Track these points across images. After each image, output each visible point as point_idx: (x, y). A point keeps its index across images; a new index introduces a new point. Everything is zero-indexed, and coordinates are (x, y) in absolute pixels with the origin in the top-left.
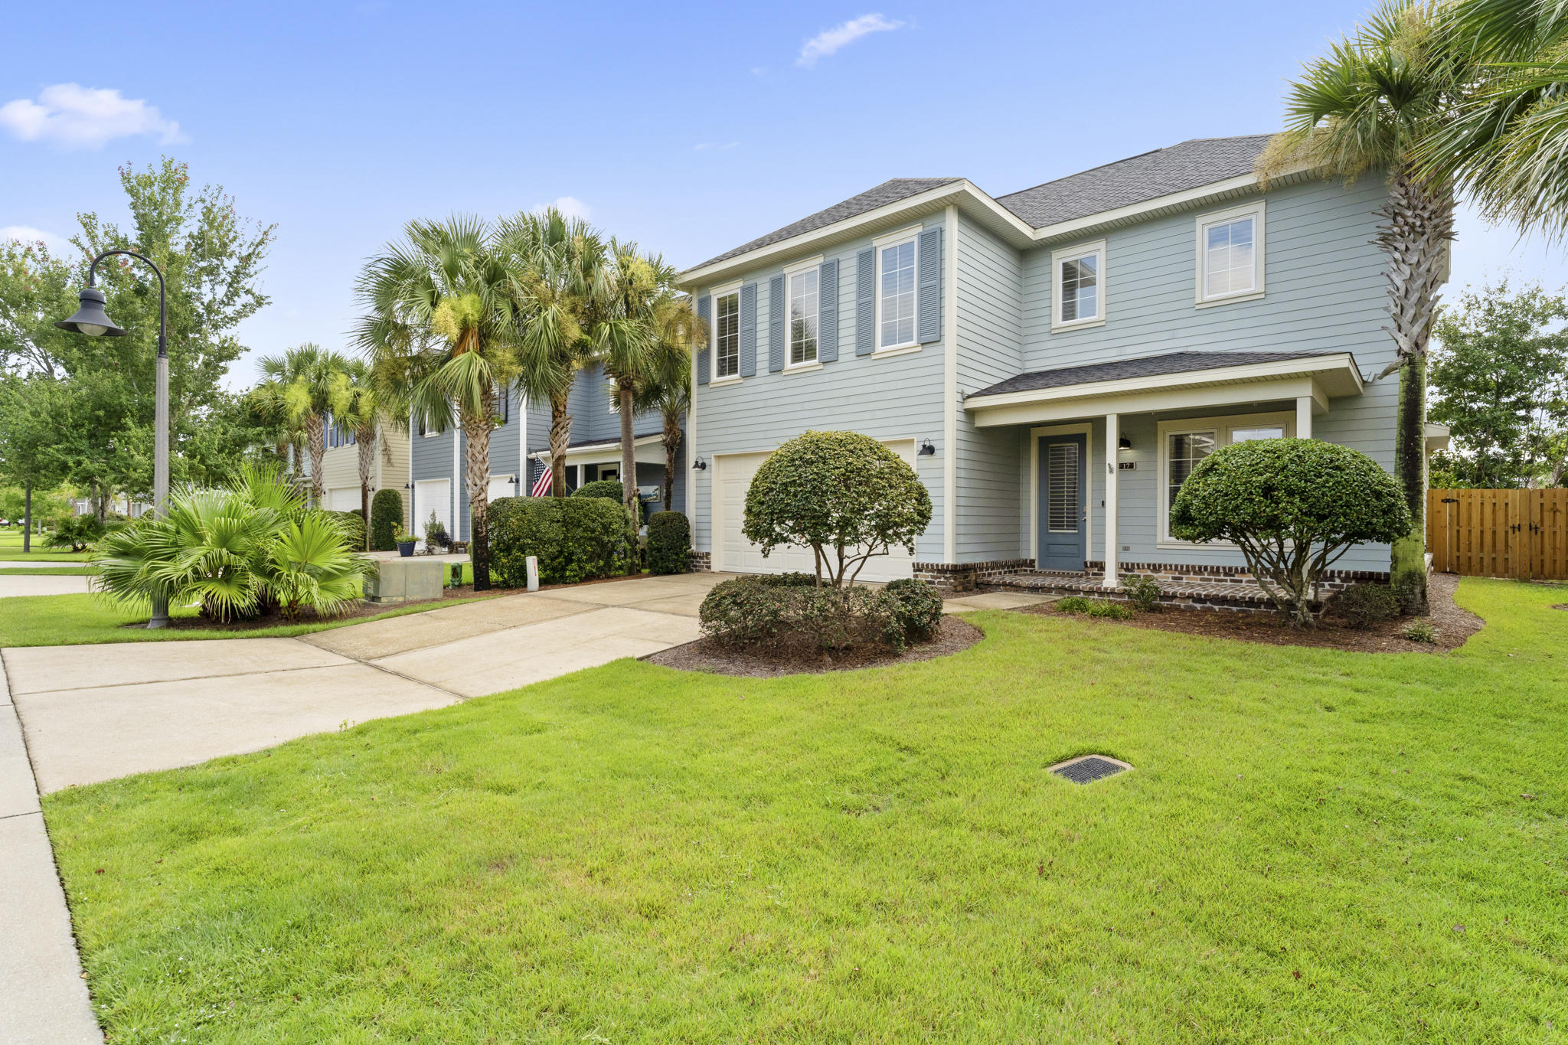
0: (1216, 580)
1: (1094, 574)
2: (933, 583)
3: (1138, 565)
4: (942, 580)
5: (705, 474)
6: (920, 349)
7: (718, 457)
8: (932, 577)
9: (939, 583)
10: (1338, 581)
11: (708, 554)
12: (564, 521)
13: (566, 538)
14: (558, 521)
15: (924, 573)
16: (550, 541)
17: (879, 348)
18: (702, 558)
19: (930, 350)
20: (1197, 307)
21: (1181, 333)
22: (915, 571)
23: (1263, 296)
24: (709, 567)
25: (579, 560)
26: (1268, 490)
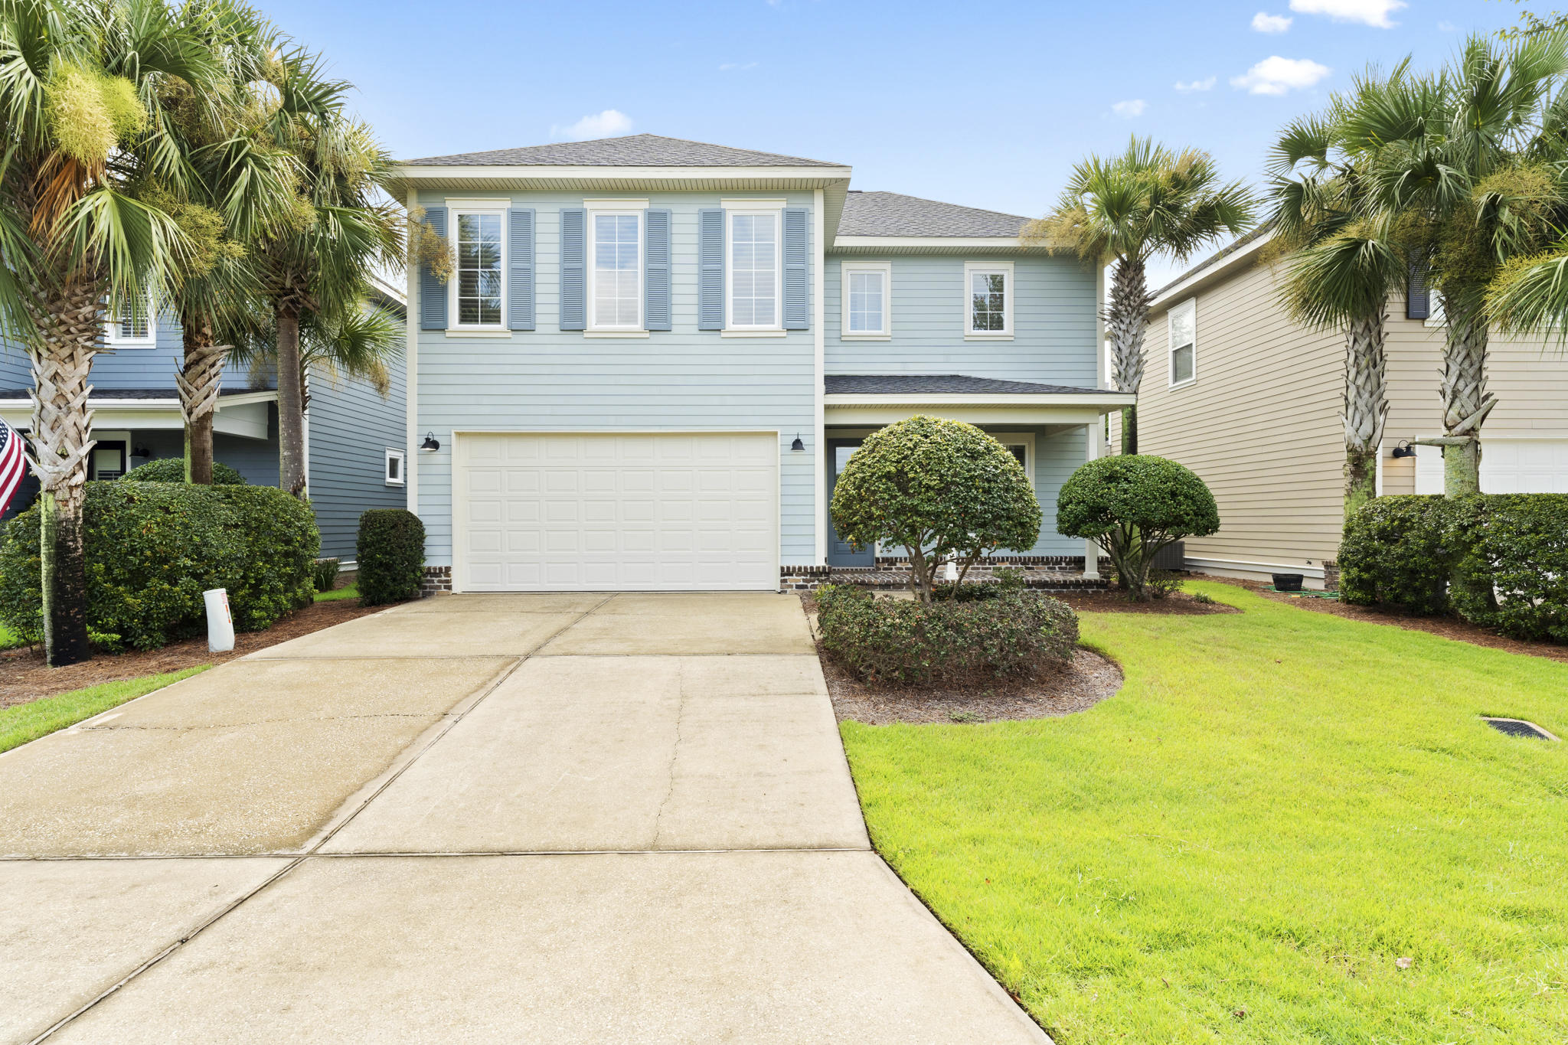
0: (983, 569)
1: (885, 569)
2: (806, 587)
3: (901, 559)
4: (816, 583)
5: (438, 457)
6: (784, 334)
7: (459, 434)
8: (804, 580)
9: (812, 587)
10: (1064, 565)
11: (448, 569)
12: (246, 524)
13: (252, 556)
14: (236, 526)
15: (794, 577)
16: (230, 558)
17: (730, 325)
18: (435, 575)
19: (795, 338)
20: (966, 339)
21: (953, 358)
22: (782, 575)
23: (1012, 339)
24: (449, 588)
25: (273, 590)
26: (1174, 494)
